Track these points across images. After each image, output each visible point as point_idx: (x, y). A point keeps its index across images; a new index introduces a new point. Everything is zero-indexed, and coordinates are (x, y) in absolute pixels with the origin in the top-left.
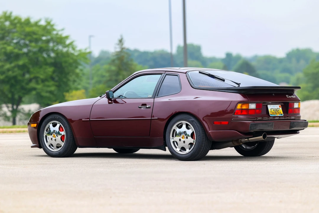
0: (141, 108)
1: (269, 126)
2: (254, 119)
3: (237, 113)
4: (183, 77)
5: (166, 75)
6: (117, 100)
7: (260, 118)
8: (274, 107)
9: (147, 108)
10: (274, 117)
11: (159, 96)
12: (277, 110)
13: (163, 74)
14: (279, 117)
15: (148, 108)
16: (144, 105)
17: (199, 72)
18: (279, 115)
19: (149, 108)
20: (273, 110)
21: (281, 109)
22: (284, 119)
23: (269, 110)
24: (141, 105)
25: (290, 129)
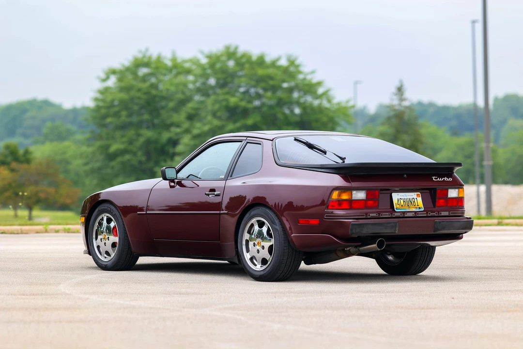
0: (208, 195)
5: (248, 143)
8: (405, 196)
10: (404, 213)
11: (234, 176)
12: (411, 202)
13: (243, 142)
14: (415, 212)
15: (216, 195)
16: (213, 190)
17: (295, 138)
18: (414, 210)
20: (402, 201)
21: (420, 200)
22: (425, 215)
23: (395, 201)
24: (210, 192)
25: (434, 232)
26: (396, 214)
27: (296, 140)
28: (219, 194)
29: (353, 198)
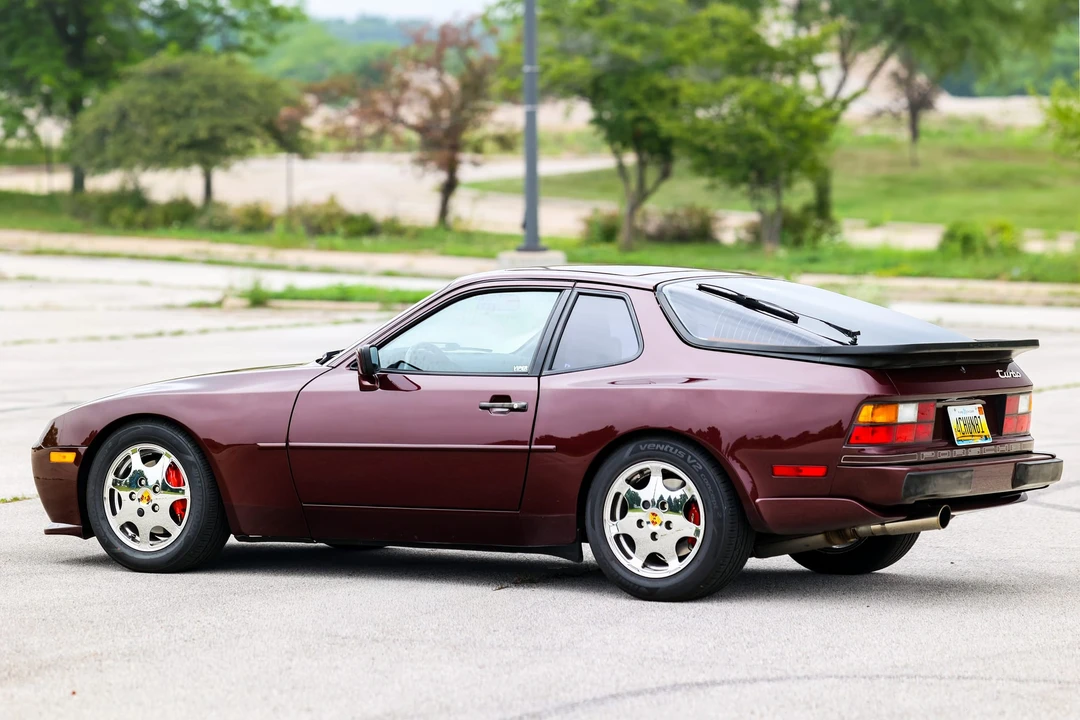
0: (487, 409)
1: (960, 484)
2: (914, 457)
3: (857, 438)
4: (644, 303)
5: (580, 294)
6: (391, 377)
7: (928, 455)
8: (966, 412)
9: (512, 409)
10: (967, 447)
11: (556, 368)
12: (972, 424)
13: (567, 293)
14: (981, 446)
15: (518, 410)
16: (506, 398)
17: (699, 285)
18: (979, 441)
19: (523, 409)
20: (962, 424)
21: (983, 417)
22: (995, 452)
23: (954, 424)
24: (491, 401)
25: (1013, 487)
26: (959, 453)
27: (701, 288)
28: (525, 407)
29: (900, 420)
